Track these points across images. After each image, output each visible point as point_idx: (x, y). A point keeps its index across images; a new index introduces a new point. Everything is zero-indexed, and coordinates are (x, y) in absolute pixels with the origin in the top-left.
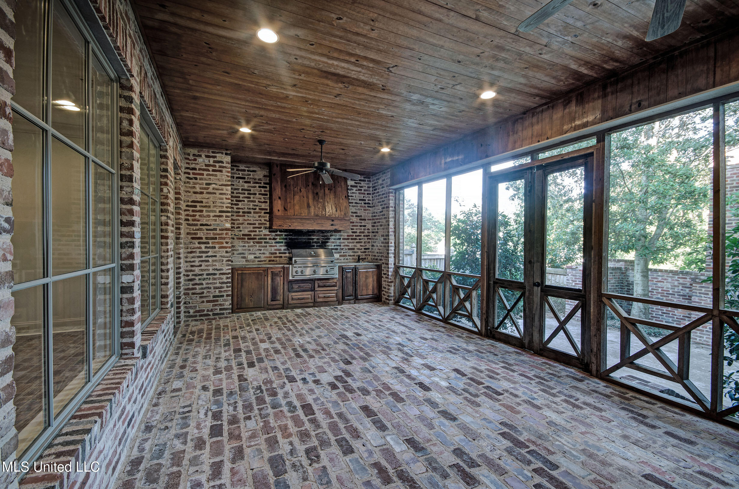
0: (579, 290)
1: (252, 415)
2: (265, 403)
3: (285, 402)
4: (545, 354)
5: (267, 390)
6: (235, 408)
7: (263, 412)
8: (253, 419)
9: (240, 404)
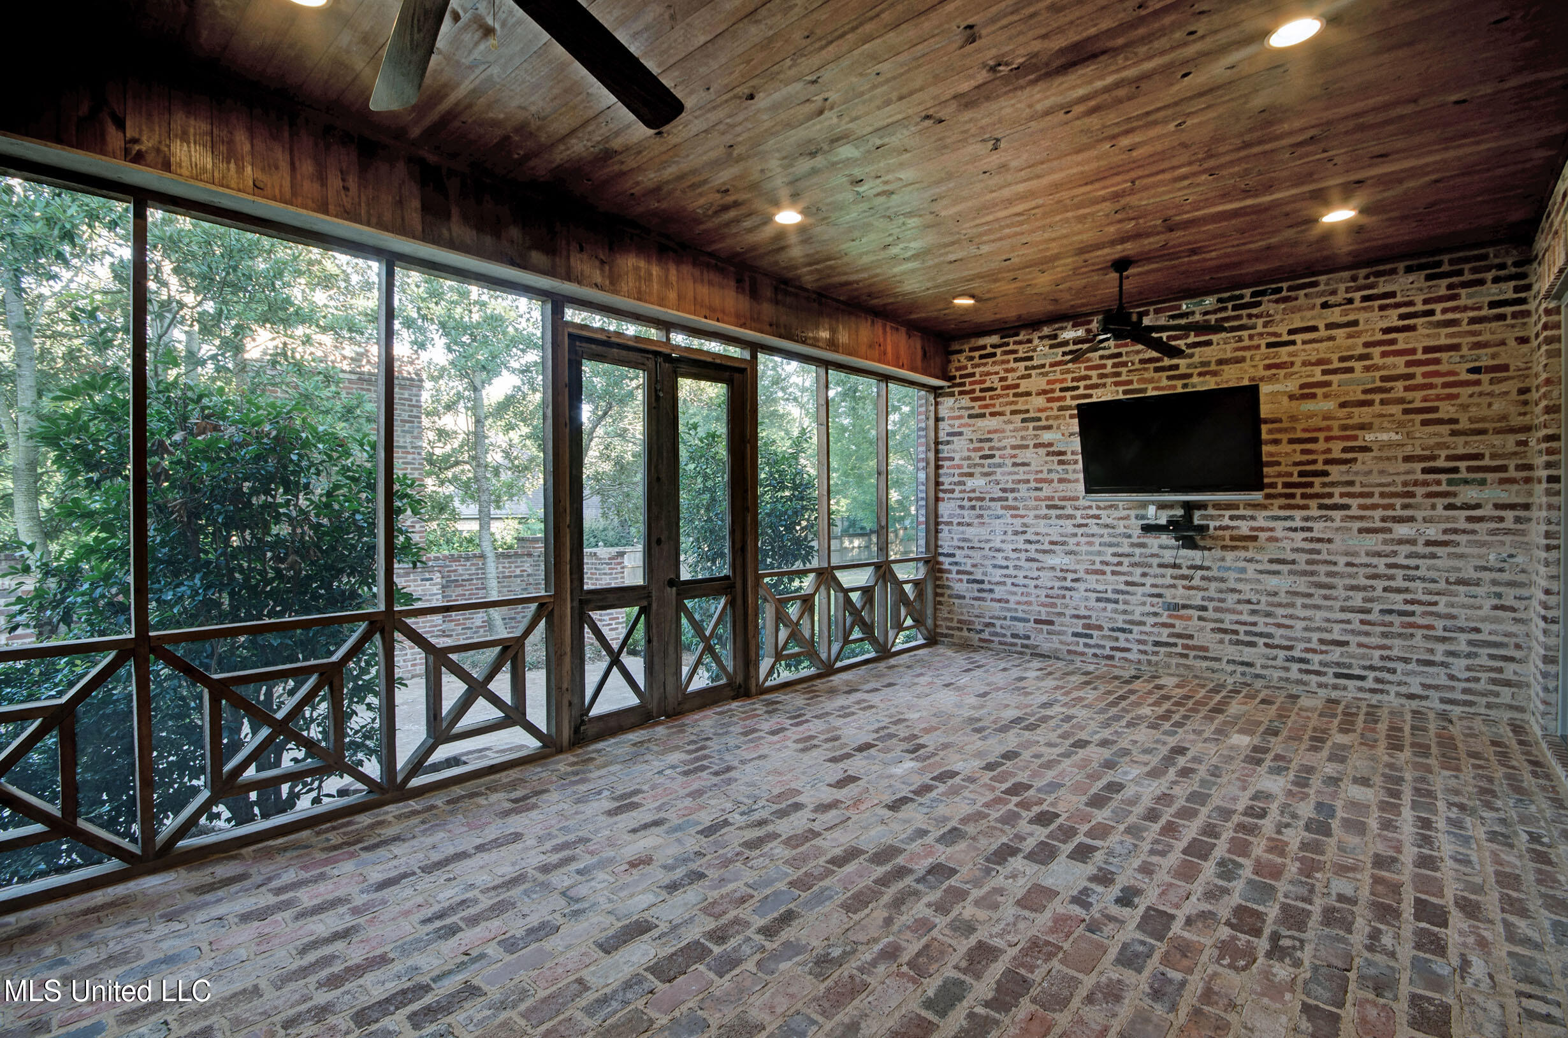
0: (726, 578)
1: (1332, 902)
2: (1285, 908)
3: (1234, 883)
4: (687, 706)
5: (1257, 933)
6: (1375, 935)
7: (1304, 891)
8: (1334, 893)
9: (1359, 937)
